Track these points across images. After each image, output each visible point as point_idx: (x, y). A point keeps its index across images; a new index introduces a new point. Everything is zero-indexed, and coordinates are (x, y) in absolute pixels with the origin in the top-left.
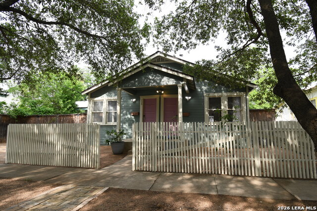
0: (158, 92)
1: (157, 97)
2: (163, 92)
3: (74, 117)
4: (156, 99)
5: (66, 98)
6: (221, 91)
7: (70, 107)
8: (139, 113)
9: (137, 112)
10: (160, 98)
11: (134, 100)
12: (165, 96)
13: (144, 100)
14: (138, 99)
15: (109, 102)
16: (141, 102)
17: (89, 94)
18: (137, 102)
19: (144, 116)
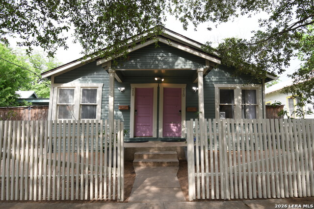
0: (156, 79)
1: (155, 86)
2: (163, 80)
3: (22, 111)
4: (152, 89)
5: (3, 84)
6: (234, 82)
7: (10, 98)
8: (129, 107)
9: (127, 105)
10: (158, 88)
11: (123, 89)
12: (165, 85)
13: (136, 90)
14: (128, 87)
15: (83, 90)
16: (132, 92)
17: (53, 78)
18: (126, 92)
19: (136, 111)
